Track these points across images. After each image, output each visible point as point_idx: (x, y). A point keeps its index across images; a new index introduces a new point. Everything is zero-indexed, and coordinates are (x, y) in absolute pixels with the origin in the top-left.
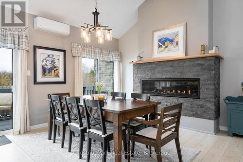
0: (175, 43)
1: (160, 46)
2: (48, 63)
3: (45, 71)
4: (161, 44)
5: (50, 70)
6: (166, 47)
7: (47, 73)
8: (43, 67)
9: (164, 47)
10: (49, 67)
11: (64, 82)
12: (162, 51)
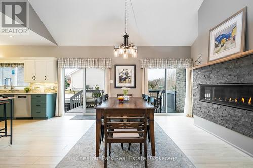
0: (232, 39)
1: (216, 46)
2: (123, 75)
3: (121, 80)
4: (217, 43)
5: (125, 79)
6: (222, 46)
7: (123, 81)
8: (120, 77)
9: (220, 46)
10: (124, 77)
11: (135, 87)
12: (218, 51)
